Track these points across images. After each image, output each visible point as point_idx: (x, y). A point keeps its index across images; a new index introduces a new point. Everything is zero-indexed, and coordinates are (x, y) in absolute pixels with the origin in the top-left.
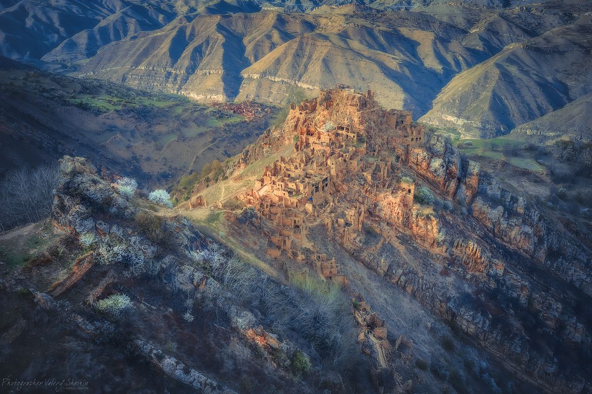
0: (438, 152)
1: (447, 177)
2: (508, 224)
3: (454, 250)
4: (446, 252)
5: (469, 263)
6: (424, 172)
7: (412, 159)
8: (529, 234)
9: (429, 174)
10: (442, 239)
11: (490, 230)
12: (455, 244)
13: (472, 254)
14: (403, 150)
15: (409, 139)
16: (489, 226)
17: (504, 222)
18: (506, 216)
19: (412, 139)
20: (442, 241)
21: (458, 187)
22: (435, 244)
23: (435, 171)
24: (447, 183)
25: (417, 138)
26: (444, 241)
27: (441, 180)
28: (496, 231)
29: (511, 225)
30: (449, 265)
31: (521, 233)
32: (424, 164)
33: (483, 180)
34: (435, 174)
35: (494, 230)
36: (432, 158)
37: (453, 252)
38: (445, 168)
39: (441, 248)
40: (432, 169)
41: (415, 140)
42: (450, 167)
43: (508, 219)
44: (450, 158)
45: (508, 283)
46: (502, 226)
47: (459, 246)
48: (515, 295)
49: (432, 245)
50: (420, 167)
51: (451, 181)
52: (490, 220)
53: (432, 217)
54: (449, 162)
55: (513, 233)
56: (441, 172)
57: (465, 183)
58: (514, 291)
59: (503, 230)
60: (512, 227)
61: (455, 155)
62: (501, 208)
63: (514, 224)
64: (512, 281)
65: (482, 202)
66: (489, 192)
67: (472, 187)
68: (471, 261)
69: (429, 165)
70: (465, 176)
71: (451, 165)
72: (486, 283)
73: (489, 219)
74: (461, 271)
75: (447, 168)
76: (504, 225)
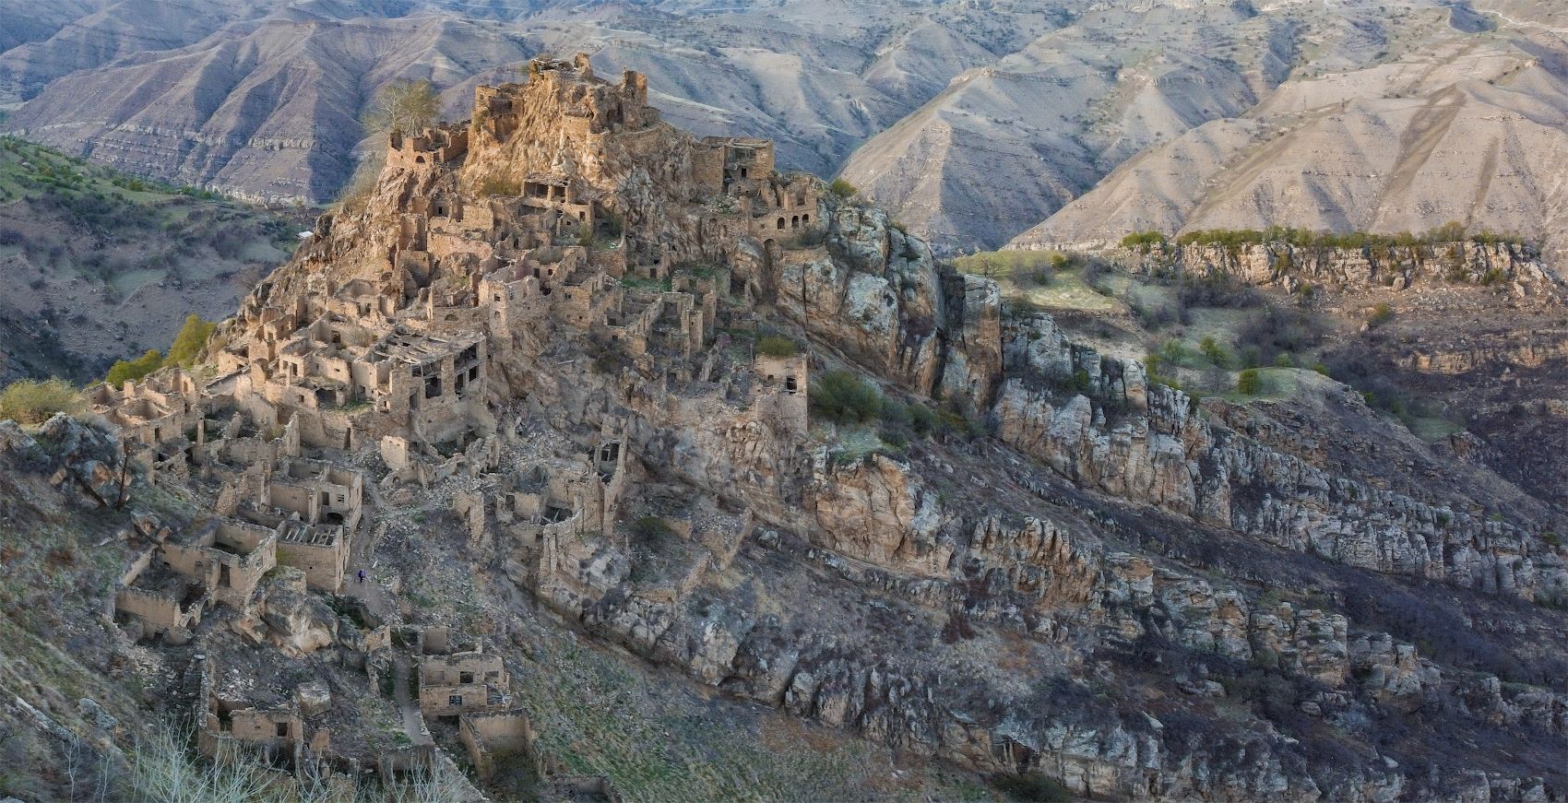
0: (868, 255)
1: (904, 332)
2: (1112, 442)
3: (976, 553)
4: (950, 565)
5: (1038, 583)
6: (831, 323)
7: (789, 283)
8: (1176, 457)
9: (846, 328)
10: (929, 528)
11: (1062, 470)
12: (980, 534)
13: (1041, 554)
14: (753, 258)
15: (772, 222)
16: (1058, 461)
17: (1099, 440)
18: (1102, 420)
19: (781, 222)
20: (931, 533)
21: (943, 361)
22: (908, 545)
23: (867, 317)
24: (909, 350)
25: (795, 218)
26: (939, 534)
27: (887, 341)
28: (1080, 470)
29: (1121, 444)
30: (969, 605)
31: (1153, 461)
32: (828, 298)
33: (1014, 329)
34: (867, 327)
35: (1074, 468)
36: (850, 276)
37: (976, 561)
38: (895, 306)
39: (932, 558)
40: (857, 311)
41: (789, 224)
42: (910, 299)
43: (1107, 429)
44: (907, 274)
45: (1175, 610)
46: (1097, 452)
47: (993, 538)
48: (1205, 637)
49: (899, 551)
50: (814, 310)
51: (920, 342)
52: (1059, 441)
53: (884, 461)
54: (906, 285)
55: (1132, 463)
56: (886, 315)
57: (963, 346)
58: (1199, 627)
59: (1101, 464)
60: (1125, 449)
61: (922, 259)
62: (1082, 400)
63: (1128, 439)
64: (1187, 601)
65: (1024, 393)
66: (1039, 360)
67: (984, 354)
68: (1042, 575)
69: (843, 297)
70: (959, 324)
71: (913, 294)
72: (1107, 628)
73: (1055, 440)
74: (1018, 614)
75: (902, 307)
76: (1102, 446)
